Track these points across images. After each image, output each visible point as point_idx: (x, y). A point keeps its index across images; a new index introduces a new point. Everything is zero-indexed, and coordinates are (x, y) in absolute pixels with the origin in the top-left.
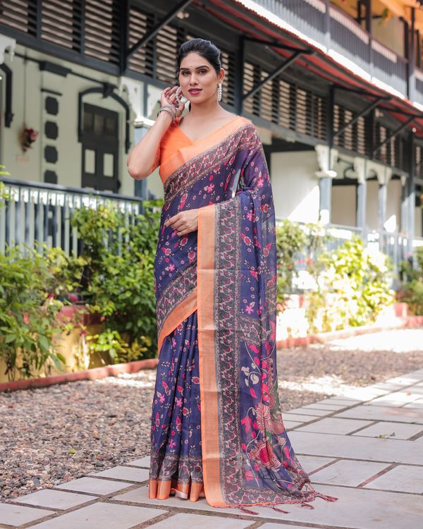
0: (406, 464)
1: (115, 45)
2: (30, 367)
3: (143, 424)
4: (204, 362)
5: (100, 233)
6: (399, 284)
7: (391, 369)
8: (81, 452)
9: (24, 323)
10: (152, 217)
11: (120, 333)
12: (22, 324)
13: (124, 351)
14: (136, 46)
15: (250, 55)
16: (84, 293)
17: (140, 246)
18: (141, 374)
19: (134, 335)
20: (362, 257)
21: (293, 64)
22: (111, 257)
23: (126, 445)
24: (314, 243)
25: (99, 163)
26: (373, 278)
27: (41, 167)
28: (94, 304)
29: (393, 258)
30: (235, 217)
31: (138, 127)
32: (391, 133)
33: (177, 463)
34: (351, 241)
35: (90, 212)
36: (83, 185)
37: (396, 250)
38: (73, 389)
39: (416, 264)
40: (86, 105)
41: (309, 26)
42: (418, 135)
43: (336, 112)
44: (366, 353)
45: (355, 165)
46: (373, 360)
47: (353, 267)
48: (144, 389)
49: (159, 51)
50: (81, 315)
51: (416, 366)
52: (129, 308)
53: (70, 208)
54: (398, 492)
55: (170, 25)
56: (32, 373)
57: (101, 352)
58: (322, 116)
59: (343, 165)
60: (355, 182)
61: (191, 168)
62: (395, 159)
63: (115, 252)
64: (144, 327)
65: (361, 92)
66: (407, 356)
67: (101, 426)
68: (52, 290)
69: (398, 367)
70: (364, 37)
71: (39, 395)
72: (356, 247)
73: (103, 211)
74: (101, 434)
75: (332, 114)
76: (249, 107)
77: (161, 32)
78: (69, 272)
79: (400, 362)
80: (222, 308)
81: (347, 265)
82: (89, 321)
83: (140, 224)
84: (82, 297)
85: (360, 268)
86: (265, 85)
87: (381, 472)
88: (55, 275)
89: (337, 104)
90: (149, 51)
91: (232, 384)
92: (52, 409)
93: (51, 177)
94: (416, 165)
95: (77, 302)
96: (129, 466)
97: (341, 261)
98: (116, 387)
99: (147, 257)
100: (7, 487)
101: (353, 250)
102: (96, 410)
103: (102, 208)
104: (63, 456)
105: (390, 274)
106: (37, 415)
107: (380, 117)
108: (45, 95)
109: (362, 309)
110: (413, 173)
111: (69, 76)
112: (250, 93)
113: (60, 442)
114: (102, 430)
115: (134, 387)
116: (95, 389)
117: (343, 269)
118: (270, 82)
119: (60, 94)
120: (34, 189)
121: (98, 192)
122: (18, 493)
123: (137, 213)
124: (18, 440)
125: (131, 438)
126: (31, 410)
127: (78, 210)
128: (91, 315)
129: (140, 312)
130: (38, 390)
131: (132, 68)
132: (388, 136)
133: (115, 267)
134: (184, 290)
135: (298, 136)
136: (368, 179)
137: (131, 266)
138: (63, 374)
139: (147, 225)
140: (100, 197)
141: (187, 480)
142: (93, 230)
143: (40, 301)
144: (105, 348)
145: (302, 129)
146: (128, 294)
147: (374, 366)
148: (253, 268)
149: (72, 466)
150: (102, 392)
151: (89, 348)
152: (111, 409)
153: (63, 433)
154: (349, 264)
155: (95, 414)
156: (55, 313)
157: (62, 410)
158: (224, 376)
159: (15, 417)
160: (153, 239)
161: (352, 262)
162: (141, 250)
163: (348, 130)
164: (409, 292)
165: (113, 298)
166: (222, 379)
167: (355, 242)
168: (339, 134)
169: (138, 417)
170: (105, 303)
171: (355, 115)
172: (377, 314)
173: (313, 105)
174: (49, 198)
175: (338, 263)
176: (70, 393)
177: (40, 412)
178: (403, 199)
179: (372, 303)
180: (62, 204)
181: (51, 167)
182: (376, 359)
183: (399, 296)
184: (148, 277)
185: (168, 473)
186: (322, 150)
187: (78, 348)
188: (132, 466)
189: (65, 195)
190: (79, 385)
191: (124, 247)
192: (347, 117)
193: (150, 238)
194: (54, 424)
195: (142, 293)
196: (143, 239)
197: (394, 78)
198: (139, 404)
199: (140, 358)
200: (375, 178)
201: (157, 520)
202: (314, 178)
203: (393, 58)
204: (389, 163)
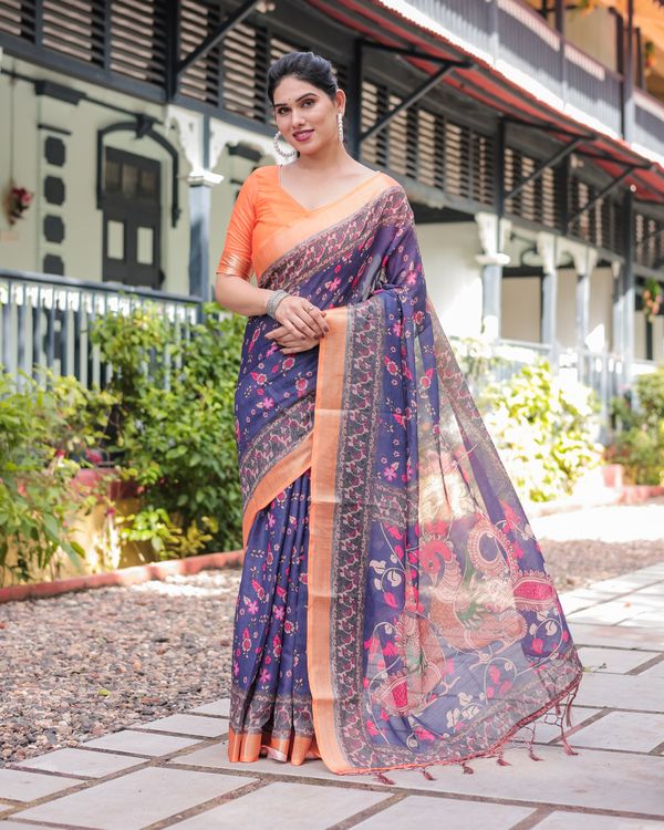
0: (623, 710)
1: (159, 55)
2: (29, 565)
3: (210, 652)
4: (315, 551)
5: (136, 353)
6: (610, 434)
7: (597, 567)
8: (118, 693)
9: (20, 496)
10: (218, 327)
11: (169, 511)
12: (17, 497)
13: (175, 540)
14: (191, 57)
15: (371, 69)
16: (111, 449)
17: (199, 374)
18: (203, 576)
19: (191, 515)
20: (551, 392)
21: (439, 84)
22: (154, 391)
23: (186, 683)
24: (474, 370)
25: (130, 243)
26: (568, 425)
27: (38, 249)
28: (128, 467)
29: (600, 394)
30: (377, 330)
31: (194, 186)
32: (597, 194)
33: (273, 706)
34: (533, 366)
35: (120, 321)
36: (106, 278)
37: (604, 381)
38: (98, 600)
39: (636, 402)
40: (109, 149)
41: (465, 23)
42: (639, 196)
43: (509, 160)
44: (558, 543)
45: (539, 245)
46: (569, 554)
47: (536, 407)
48: (209, 600)
49: (227, 63)
50: (107, 482)
51: (638, 563)
52: (182, 472)
53: (88, 314)
54: (612, 751)
55: (246, 23)
56: (31, 574)
57: (139, 543)
58: (486, 166)
59: (519, 245)
60: (538, 272)
61: (308, 252)
62: (603, 234)
63: (160, 384)
64: (207, 503)
65: (548, 128)
66: (624, 548)
67: (146, 655)
68: (61, 443)
69: (609, 565)
70: (552, 40)
71: (44, 609)
72: (540, 375)
73: (141, 319)
74: (147, 667)
75: (502, 163)
76: (370, 153)
77: (231, 34)
78: (89, 415)
79: (612, 556)
80: (349, 470)
81: (526, 405)
82: (119, 494)
83: (199, 339)
84: (108, 456)
85: (547, 409)
86: (396, 118)
87: (585, 722)
88: (67, 420)
89: (510, 148)
90: (212, 65)
91: (355, 586)
92: (67, 630)
93: (53, 265)
94: (637, 244)
95: (101, 463)
96: (194, 714)
97: (517, 396)
98: (164, 596)
99: (211, 391)
100: (7, 745)
101: (537, 381)
102: (136, 631)
103: (139, 314)
104: (90, 700)
105: (596, 418)
106: (42, 639)
107: (578, 168)
108: (45, 134)
109: (551, 475)
110: (632, 257)
111: (83, 103)
112: (371, 129)
113: (83, 679)
114: (147, 661)
115: (193, 597)
116: (131, 600)
117: (520, 411)
118: (403, 113)
119: (67, 133)
120: (32, 283)
121: (132, 289)
122: (24, 754)
123: (193, 321)
124: (17, 677)
125: (194, 673)
126: (33, 631)
127: (101, 317)
128: (124, 484)
129: (201, 479)
130: (41, 602)
131: (184, 91)
132: (591, 198)
133: (160, 408)
134: (289, 439)
135: (448, 199)
136: (560, 267)
137: (185, 405)
138: (80, 577)
139: (209, 340)
140: (136, 296)
141: (287, 733)
142: (126, 349)
143: (43, 460)
144: (145, 536)
145: (454, 186)
146: (182, 451)
147: (571, 563)
148: (399, 410)
149: (105, 714)
150: (143, 605)
151: (120, 536)
152: (160, 630)
153: (86, 666)
154: (531, 403)
155: (135, 636)
156: (68, 480)
157: (82, 631)
158: (343, 575)
159: (9, 642)
160: (220, 363)
161: (534, 400)
162: (201, 380)
163: (528, 188)
164: (625, 447)
165: (158, 456)
166: (340, 579)
167: (540, 367)
168: (514, 194)
169: (202, 641)
170: (145, 465)
171: (538, 165)
172: (575, 482)
173: (471, 150)
174: (56, 298)
175: (512, 402)
176: (92, 606)
177: (48, 635)
178: (615, 298)
179: (567, 465)
180: (76, 308)
181: (53, 248)
182: (573, 553)
183: (610, 454)
184: (213, 423)
185: (258, 722)
186: (487, 222)
187: (102, 536)
188: (198, 714)
189: (81, 293)
190: (106, 593)
191: (174, 375)
192: (525, 167)
193: (215, 361)
194: (72, 652)
195: (204, 449)
196: (204, 363)
197: (601, 106)
198: (203, 622)
199: (201, 552)
200: (571, 265)
201: (241, 792)
202: (474, 265)
203: (599, 73)
204: (592, 241)
